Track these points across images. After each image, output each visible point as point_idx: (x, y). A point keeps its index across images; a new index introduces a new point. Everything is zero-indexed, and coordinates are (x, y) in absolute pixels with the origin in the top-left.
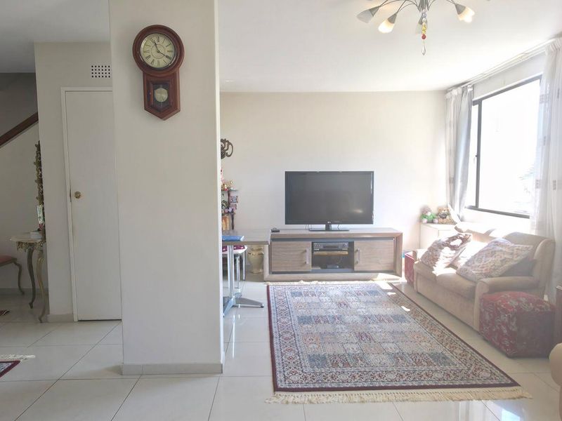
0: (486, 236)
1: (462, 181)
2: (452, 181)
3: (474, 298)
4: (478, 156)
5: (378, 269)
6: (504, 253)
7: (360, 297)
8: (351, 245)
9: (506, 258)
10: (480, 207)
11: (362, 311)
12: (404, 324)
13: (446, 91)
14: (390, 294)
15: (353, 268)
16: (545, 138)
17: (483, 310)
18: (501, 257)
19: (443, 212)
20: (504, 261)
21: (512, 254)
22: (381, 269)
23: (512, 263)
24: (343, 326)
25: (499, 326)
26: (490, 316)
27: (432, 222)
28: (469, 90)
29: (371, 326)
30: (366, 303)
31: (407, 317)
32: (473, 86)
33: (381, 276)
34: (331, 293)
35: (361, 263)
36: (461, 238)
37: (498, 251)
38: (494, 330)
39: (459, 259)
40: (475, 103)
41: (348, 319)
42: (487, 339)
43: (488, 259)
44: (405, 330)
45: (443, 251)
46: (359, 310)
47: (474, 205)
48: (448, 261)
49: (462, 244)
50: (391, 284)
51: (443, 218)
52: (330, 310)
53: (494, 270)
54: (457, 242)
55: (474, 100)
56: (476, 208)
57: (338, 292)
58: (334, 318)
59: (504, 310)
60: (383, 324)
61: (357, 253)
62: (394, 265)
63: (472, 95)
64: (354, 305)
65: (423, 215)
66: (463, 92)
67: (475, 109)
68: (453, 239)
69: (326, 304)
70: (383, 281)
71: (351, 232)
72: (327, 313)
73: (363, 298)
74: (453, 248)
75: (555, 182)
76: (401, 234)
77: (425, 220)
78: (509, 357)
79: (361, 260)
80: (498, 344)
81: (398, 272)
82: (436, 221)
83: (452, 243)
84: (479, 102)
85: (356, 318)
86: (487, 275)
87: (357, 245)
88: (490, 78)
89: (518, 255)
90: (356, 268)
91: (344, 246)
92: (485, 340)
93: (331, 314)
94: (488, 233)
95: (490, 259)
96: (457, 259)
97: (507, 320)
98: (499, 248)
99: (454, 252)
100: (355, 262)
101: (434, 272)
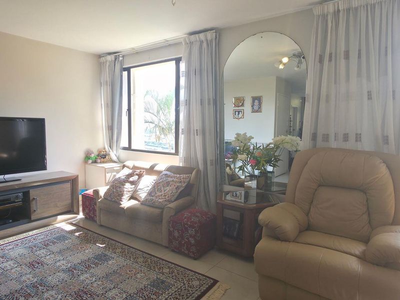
0: (151, 170)
1: (117, 128)
2: (111, 128)
3: (162, 221)
4: (129, 110)
5: (56, 213)
6: (176, 182)
7: (49, 247)
8: (26, 194)
9: (178, 186)
10: (133, 148)
11: (63, 264)
12: (110, 262)
13: (100, 56)
14: (77, 234)
15: (31, 218)
16: (186, 100)
17: (172, 229)
18: (175, 186)
19: (103, 153)
20: (177, 188)
21: (181, 182)
22: (60, 211)
23: (182, 189)
24: (53, 293)
25: (188, 239)
26: (179, 233)
27: (95, 162)
28: (121, 59)
29: (82, 278)
30: (60, 252)
31: (108, 253)
32: (123, 57)
33: (60, 218)
34: (13, 254)
35: (38, 211)
36: (137, 174)
37: (171, 181)
38: (183, 243)
39: (138, 191)
40: (125, 69)
41: (52, 280)
42: (177, 251)
43: (165, 189)
44: (115, 268)
45: (125, 186)
46: (58, 264)
47: (127, 146)
48: (129, 194)
49: (138, 179)
50: (71, 224)
51: (104, 158)
52: (24, 278)
53: (173, 196)
54: (135, 178)
55: (124, 67)
56: (129, 148)
57: (20, 250)
58: (34, 286)
59: (190, 226)
60: (92, 270)
61: (34, 202)
62: (72, 204)
63: (122, 63)
64: (49, 260)
65: (87, 157)
66: (116, 59)
67: (125, 74)
68: (131, 175)
69: (13, 271)
70: (64, 223)
71: (24, 181)
72: (21, 283)
73: (54, 248)
74: (132, 183)
75: (197, 130)
76: (77, 177)
77: (90, 161)
78: (195, 259)
79: (38, 209)
80: (186, 252)
81: (75, 210)
82: (99, 161)
83: (131, 179)
84: (128, 70)
85: (62, 275)
86: (170, 201)
87: (33, 193)
88: (137, 53)
89: (184, 182)
90: (33, 218)
91: (17, 197)
92: (173, 251)
93: (28, 282)
94: (152, 167)
95: (168, 188)
96: (135, 191)
97: (194, 233)
98: (170, 179)
99: (134, 186)
100: (32, 211)
101: (122, 206)
